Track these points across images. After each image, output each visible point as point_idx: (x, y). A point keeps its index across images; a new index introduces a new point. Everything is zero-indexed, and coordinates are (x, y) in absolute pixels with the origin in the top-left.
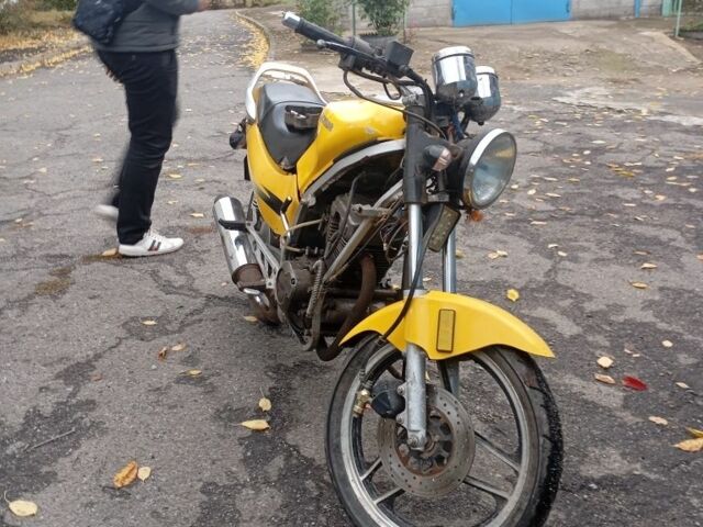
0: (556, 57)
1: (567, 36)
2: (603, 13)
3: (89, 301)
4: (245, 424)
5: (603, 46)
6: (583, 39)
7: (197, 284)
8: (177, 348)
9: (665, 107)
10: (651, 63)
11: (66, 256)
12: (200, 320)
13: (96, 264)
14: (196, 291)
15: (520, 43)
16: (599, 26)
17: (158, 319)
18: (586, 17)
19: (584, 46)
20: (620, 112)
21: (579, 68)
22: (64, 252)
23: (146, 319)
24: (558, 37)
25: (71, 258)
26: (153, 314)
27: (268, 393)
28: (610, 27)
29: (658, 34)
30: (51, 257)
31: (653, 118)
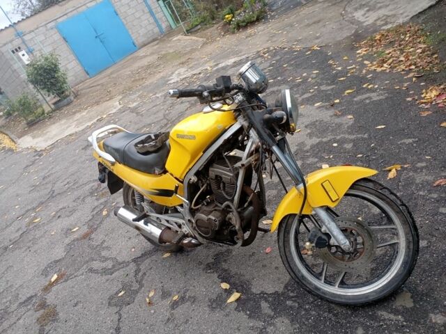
0: (149, 67)
1: (145, 56)
2: (150, 40)
3: (76, 308)
4: (229, 301)
5: (163, 53)
6: (152, 54)
7: (120, 259)
8: (151, 294)
9: (214, 62)
10: (188, 49)
11: (32, 297)
12: (145, 274)
13: (54, 289)
14: (124, 262)
15: (128, 69)
16: (153, 46)
17: (123, 289)
18: (145, 45)
19: (156, 57)
20: (200, 73)
21: (162, 66)
22: (29, 295)
23: (117, 293)
24: (141, 58)
25: (36, 295)
26: (118, 289)
27: (220, 280)
28: (158, 44)
29: (180, 37)
30: (24, 303)
31: (215, 69)
